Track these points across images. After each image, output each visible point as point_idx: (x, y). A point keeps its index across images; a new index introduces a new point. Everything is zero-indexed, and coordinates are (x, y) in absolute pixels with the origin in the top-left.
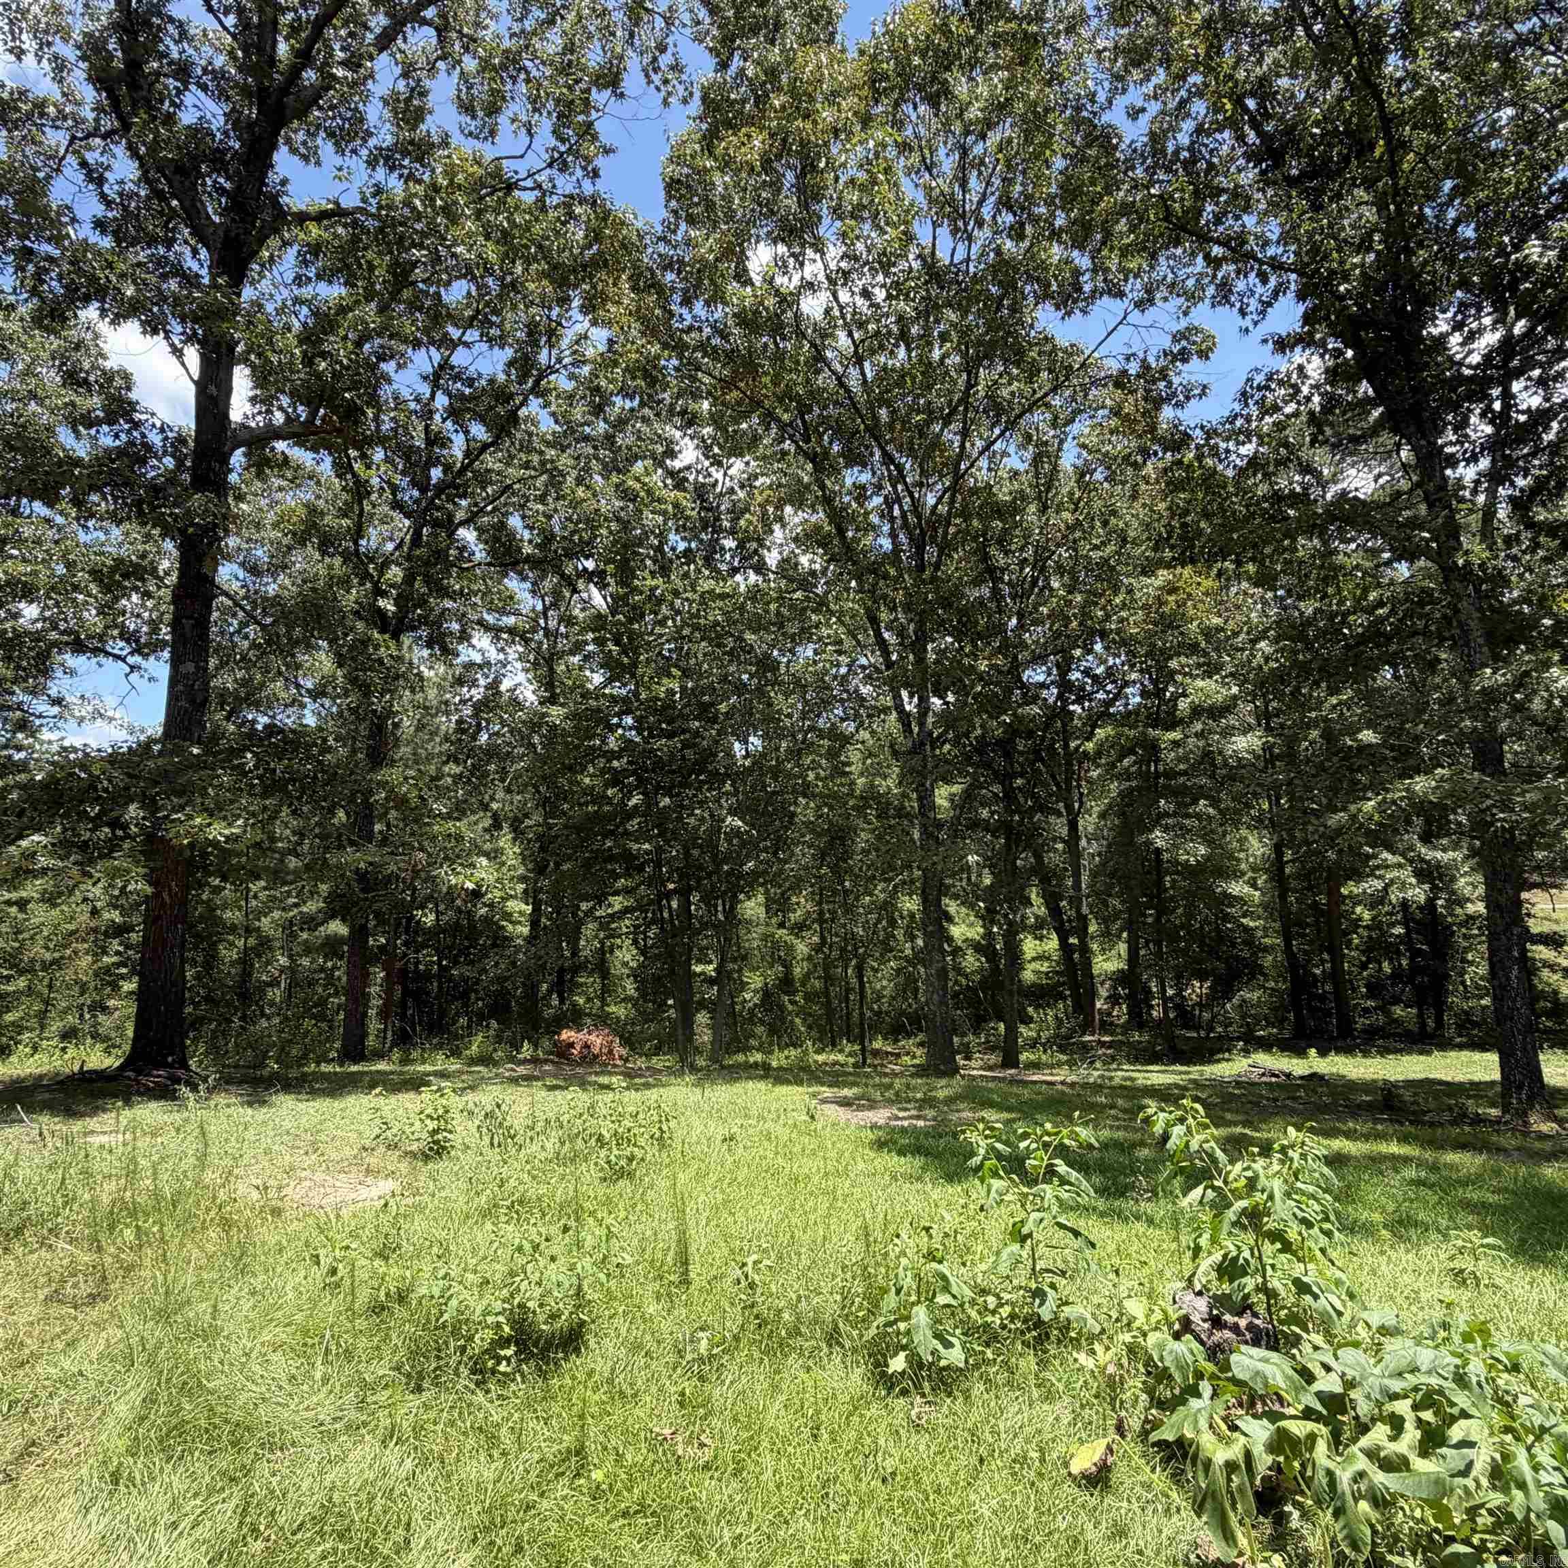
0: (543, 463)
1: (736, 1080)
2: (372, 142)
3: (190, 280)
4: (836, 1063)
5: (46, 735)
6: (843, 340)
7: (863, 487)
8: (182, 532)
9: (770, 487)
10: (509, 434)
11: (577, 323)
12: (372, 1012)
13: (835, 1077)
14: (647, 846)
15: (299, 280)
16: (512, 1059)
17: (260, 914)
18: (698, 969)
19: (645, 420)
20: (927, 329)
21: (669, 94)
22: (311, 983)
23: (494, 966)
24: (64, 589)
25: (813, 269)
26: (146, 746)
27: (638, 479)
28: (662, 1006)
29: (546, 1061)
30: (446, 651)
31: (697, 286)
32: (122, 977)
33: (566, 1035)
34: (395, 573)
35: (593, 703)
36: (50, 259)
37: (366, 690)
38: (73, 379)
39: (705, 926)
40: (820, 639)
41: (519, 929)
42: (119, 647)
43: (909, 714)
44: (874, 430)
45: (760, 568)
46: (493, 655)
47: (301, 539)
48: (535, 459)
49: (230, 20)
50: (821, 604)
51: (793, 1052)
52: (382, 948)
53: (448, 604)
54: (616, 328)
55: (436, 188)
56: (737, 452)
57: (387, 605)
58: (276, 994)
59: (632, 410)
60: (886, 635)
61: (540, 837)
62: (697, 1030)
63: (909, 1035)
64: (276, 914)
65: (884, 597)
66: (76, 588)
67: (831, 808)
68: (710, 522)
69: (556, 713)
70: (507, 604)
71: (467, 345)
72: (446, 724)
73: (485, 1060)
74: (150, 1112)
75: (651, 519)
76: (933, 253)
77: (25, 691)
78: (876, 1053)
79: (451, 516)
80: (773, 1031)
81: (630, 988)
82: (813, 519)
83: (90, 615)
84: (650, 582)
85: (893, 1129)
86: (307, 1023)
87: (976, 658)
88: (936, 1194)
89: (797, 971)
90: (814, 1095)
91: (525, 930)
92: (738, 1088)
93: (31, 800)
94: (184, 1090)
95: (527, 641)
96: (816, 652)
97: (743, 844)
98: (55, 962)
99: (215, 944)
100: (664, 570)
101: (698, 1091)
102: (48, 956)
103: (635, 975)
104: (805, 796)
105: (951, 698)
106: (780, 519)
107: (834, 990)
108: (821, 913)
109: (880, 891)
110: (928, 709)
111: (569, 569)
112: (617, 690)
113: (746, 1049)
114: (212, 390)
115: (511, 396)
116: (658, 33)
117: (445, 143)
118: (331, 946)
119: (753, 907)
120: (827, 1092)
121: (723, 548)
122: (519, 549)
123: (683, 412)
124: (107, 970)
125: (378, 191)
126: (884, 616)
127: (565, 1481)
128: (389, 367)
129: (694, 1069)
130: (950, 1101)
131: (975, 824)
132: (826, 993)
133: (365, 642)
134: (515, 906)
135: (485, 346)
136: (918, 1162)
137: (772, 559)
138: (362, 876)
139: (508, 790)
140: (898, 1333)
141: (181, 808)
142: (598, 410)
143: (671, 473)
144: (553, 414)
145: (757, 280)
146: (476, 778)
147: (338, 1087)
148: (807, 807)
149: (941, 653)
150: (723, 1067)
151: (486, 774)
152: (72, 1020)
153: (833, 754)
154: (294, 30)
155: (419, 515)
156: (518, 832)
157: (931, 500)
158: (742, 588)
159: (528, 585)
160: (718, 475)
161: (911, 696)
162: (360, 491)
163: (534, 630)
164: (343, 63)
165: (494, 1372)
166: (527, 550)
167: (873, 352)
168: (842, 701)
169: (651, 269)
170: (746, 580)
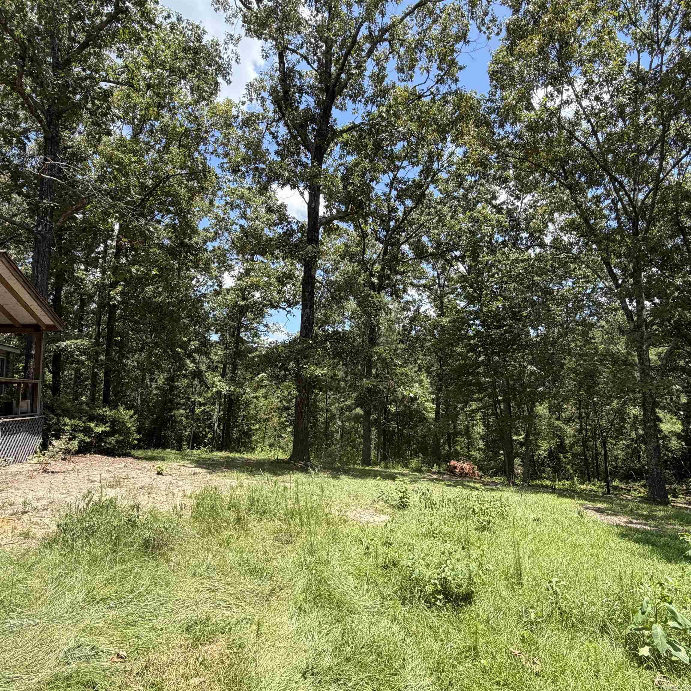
0: (436, 212)
1: (538, 492)
2: (366, 95)
3: (305, 166)
4: (592, 490)
5: (263, 338)
6: (585, 125)
7: (599, 197)
8: (305, 260)
9: (546, 205)
10: (422, 202)
11: (450, 147)
12: (372, 446)
13: (591, 497)
14: (488, 379)
15: (341, 157)
16: (430, 471)
17: (331, 404)
18: (515, 438)
19: (481, 185)
20: (636, 107)
21: (490, 33)
22: (349, 433)
23: (421, 430)
24: (267, 285)
25: (568, 93)
26: (295, 340)
27: (479, 212)
28: (497, 454)
29: (445, 474)
30: (398, 297)
31: (506, 118)
32: (287, 426)
33: (453, 463)
34: (378, 267)
35: (461, 315)
36: (263, 169)
37: (369, 315)
38: (270, 210)
39: (518, 417)
40: (576, 276)
41: (430, 415)
42: (284, 305)
43: (631, 311)
44: (605, 168)
45: (542, 245)
46: (417, 297)
47: (343, 258)
48: (433, 210)
49: (315, 65)
50: (576, 259)
51: (567, 483)
52: (376, 420)
53: (399, 277)
54: (468, 146)
55: (391, 107)
56: (529, 191)
57: (375, 280)
58: (337, 436)
59: (475, 181)
60: (615, 271)
61: (438, 375)
62: (515, 467)
63: (635, 481)
64: (336, 405)
65: (614, 251)
66: (271, 284)
67: (585, 360)
68: (515, 226)
69: (445, 321)
70: (422, 275)
71: (403, 168)
72: (398, 327)
73: (419, 470)
74: (300, 476)
75: (486, 229)
76: (638, 68)
77: (257, 323)
78: (615, 488)
79: (398, 240)
80: (555, 470)
81: (481, 444)
82: (571, 217)
83: (275, 294)
84: (486, 258)
85: (631, 529)
86: (349, 448)
87: (674, 278)
88: (661, 567)
89: (567, 442)
90: (582, 505)
91: (433, 416)
92: (540, 496)
93: (260, 360)
94: (311, 470)
95: (430, 290)
96: (574, 283)
97: (537, 379)
98: (267, 419)
99: (316, 416)
100: (492, 251)
101: (519, 495)
102: (265, 417)
103: (483, 438)
104: (569, 354)
105: (657, 301)
106: (552, 220)
107: (589, 453)
108: (581, 414)
109: (615, 404)
110: (643, 308)
111: (448, 257)
112: (471, 308)
113: (540, 478)
114: (313, 205)
115: (422, 186)
116: (484, 7)
117: (394, 87)
118: (357, 418)
119: (542, 409)
120: (589, 504)
121: (522, 238)
122: (427, 251)
123: (501, 177)
124: (283, 423)
125: (369, 114)
126: (614, 261)
127: (468, 660)
128: (373, 184)
129: (514, 484)
130: (666, 518)
131: (675, 369)
132: (584, 454)
133: (368, 295)
134: (429, 405)
135: (410, 167)
136: (648, 548)
137: (548, 240)
138: (369, 390)
139: (424, 355)
140: (643, 636)
141: (307, 364)
142: (460, 184)
143: (495, 207)
144: (440, 190)
145: (537, 107)
146: (411, 349)
147: (363, 475)
148: (570, 360)
149: (650, 277)
150: (529, 486)
151: (415, 348)
152: (272, 440)
153: (585, 334)
154: (337, 61)
155: (386, 242)
156: (429, 373)
157: (641, 196)
158: (533, 255)
159: (431, 266)
160: (519, 204)
161: (631, 301)
162: (364, 235)
163: (434, 285)
164: (355, 68)
165: (435, 604)
166: (431, 250)
167: (603, 127)
168: (589, 306)
169: (484, 116)
170: (534, 252)
